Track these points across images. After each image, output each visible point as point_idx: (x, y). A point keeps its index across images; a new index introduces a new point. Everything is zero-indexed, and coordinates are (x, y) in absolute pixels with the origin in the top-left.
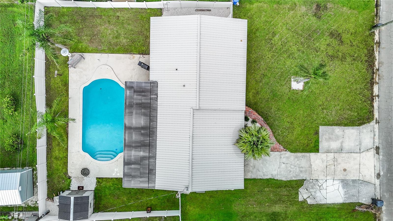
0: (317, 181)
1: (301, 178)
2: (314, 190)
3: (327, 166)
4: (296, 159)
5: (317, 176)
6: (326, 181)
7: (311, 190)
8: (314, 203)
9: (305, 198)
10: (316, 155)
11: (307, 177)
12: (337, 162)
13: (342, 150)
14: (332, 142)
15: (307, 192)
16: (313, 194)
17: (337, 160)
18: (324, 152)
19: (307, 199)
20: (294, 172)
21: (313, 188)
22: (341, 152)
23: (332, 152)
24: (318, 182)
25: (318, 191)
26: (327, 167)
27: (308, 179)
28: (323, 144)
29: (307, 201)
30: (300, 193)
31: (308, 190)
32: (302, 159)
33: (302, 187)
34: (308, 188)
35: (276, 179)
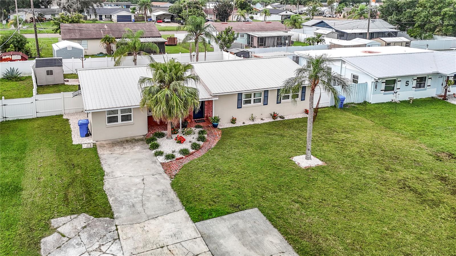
0: (115, 240)
1: (114, 208)
2: (85, 241)
3: (165, 248)
4: (158, 193)
5: (130, 236)
7: (84, 236)
8: (42, 250)
9: (58, 229)
10: (184, 219)
11: (120, 219)
14: (237, 239)
15: (79, 228)
16: (74, 242)
18: (201, 231)
20: (129, 197)
21: (90, 236)
23: (210, 245)
24: (110, 243)
25: (82, 249)
26: (162, 247)
27: (117, 222)
28: (218, 223)
29: (50, 234)
30: (73, 216)
31: (85, 229)
32: (162, 201)
33: (92, 217)
34: (88, 228)
35: (105, 178)
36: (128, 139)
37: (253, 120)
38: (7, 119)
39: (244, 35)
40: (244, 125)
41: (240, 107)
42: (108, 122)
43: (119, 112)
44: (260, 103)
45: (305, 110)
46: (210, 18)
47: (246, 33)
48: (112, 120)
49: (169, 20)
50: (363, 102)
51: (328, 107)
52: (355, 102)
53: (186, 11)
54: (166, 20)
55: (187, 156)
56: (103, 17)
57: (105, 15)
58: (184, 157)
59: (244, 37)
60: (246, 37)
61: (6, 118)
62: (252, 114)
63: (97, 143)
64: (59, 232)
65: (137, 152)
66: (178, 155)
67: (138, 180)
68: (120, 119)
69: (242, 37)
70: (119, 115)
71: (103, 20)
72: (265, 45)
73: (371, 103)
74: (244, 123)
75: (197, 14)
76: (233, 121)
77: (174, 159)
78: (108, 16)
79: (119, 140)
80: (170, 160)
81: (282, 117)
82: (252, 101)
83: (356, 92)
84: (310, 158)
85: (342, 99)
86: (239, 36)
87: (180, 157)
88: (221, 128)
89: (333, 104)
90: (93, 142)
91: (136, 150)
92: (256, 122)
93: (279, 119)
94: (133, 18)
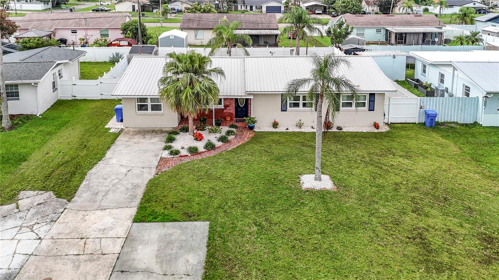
0: (52, 221)
1: (79, 192)
2: (28, 216)
3: (84, 240)
4: (130, 186)
5: (67, 220)
6: (40, 238)
7: (32, 211)
9: (19, 201)
10: (128, 217)
11: (75, 203)
12: (85, 261)
13: (122, 272)
14: (156, 249)
15: (35, 204)
16: (21, 214)
17: (94, 260)
18: (131, 232)
19: (14, 205)
20: (101, 184)
21: (36, 213)
22: (116, 270)
23: (125, 248)
24: (45, 223)
25: (20, 223)
26: (82, 238)
27: (70, 205)
28: (155, 229)
29: (10, 204)
30: (40, 192)
31: (39, 206)
32: (126, 194)
33: (55, 196)
34: (42, 206)
35: (99, 163)
36: (156, 129)
37: (300, 127)
38: (76, 98)
39: (381, 30)
40: (287, 131)
41: (284, 109)
42: (138, 110)
43: (149, 101)
44: (311, 108)
45: (374, 122)
46: (372, 9)
47: (384, 28)
48: (142, 107)
49: (321, 12)
50: (472, 122)
51: (415, 123)
52: (459, 122)
53: (339, 2)
54: (317, 12)
55: (192, 154)
56: (254, 8)
57: (256, 6)
58: (189, 155)
59: (381, 32)
60: (383, 32)
61: (75, 96)
62: (300, 120)
63: (126, 129)
64: (17, 204)
65: (153, 143)
66: (184, 152)
67: (124, 170)
68: (149, 107)
69: (379, 32)
70: (149, 104)
71: (254, 10)
72: (405, 43)
73: (483, 126)
74: (287, 129)
75: (352, 5)
76: (275, 125)
77: (177, 156)
78: (258, 7)
79: (147, 130)
80: (172, 156)
81: (339, 128)
82: (301, 105)
83: (460, 109)
84: (319, 179)
85: (432, 115)
86: (375, 30)
87: (185, 154)
88: (257, 131)
89: (423, 120)
90: (123, 128)
91: (152, 141)
92: (303, 130)
93: (334, 130)
94: (283, 9)
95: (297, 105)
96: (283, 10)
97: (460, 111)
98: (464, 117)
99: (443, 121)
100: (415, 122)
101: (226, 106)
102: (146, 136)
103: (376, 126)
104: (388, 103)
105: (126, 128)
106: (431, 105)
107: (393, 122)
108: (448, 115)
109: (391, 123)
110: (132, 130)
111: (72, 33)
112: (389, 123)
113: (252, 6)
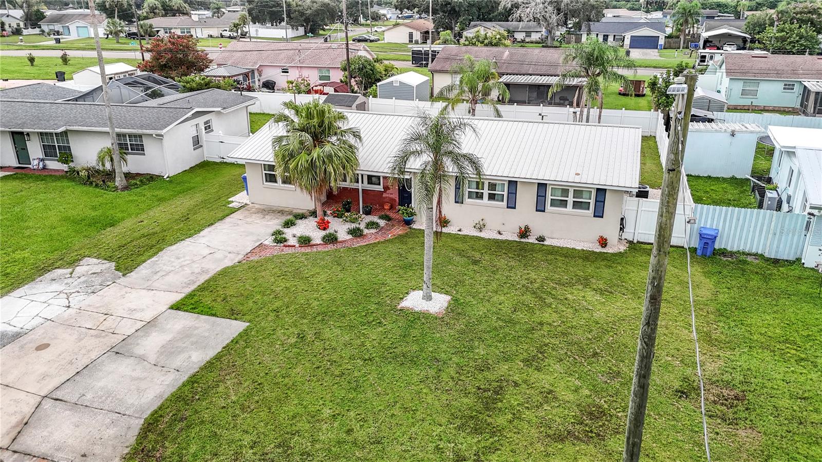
4: (198, 271)
11: (127, 279)
14: (168, 339)
15: (91, 272)
17: (100, 337)
19: (70, 270)
20: (169, 263)
23: (139, 332)
27: (121, 280)
30: (103, 262)
32: (187, 278)
33: (114, 268)
34: (95, 275)
35: (187, 240)
37: (480, 230)
38: (225, 160)
40: (459, 233)
41: (459, 200)
42: (266, 181)
44: (501, 203)
45: (602, 237)
48: (271, 178)
50: (792, 258)
51: (683, 247)
52: (766, 255)
55: (301, 245)
56: (611, 39)
57: (615, 36)
58: (297, 245)
60: (798, 89)
61: (223, 158)
62: (482, 220)
64: (73, 270)
66: (292, 241)
67: (206, 252)
68: (279, 180)
70: (279, 174)
73: (805, 266)
74: (460, 230)
76: (443, 222)
77: (282, 245)
78: (618, 37)
79: (275, 208)
80: (275, 244)
81: (541, 239)
82: (486, 196)
83: (771, 232)
84: (428, 298)
85: (708, 237)
86: (781, 85)
87: (292, 244)
88: (416, 228)
89: (695, 243)
90: (248, 203)
91: (269, 223)
92: (482, 235)
93: (532, 240)
94: (661, 42)
95: (479, 196)
96: (663, 43)
97: (770, 236)
98: (778, 247)
99: (735, 249)
100: (682, 245)
101: (386, 188)
102: (266, 217)
103: (603, 242)
104: (636, 209)
105: (252, 203)
106: (716, 220)
107: (641, 240)
108: (746, 239)
109: (638, 242)
110: (257, 206)
111: (283, 72)
112: (635, 241)
113: (607, 36)
